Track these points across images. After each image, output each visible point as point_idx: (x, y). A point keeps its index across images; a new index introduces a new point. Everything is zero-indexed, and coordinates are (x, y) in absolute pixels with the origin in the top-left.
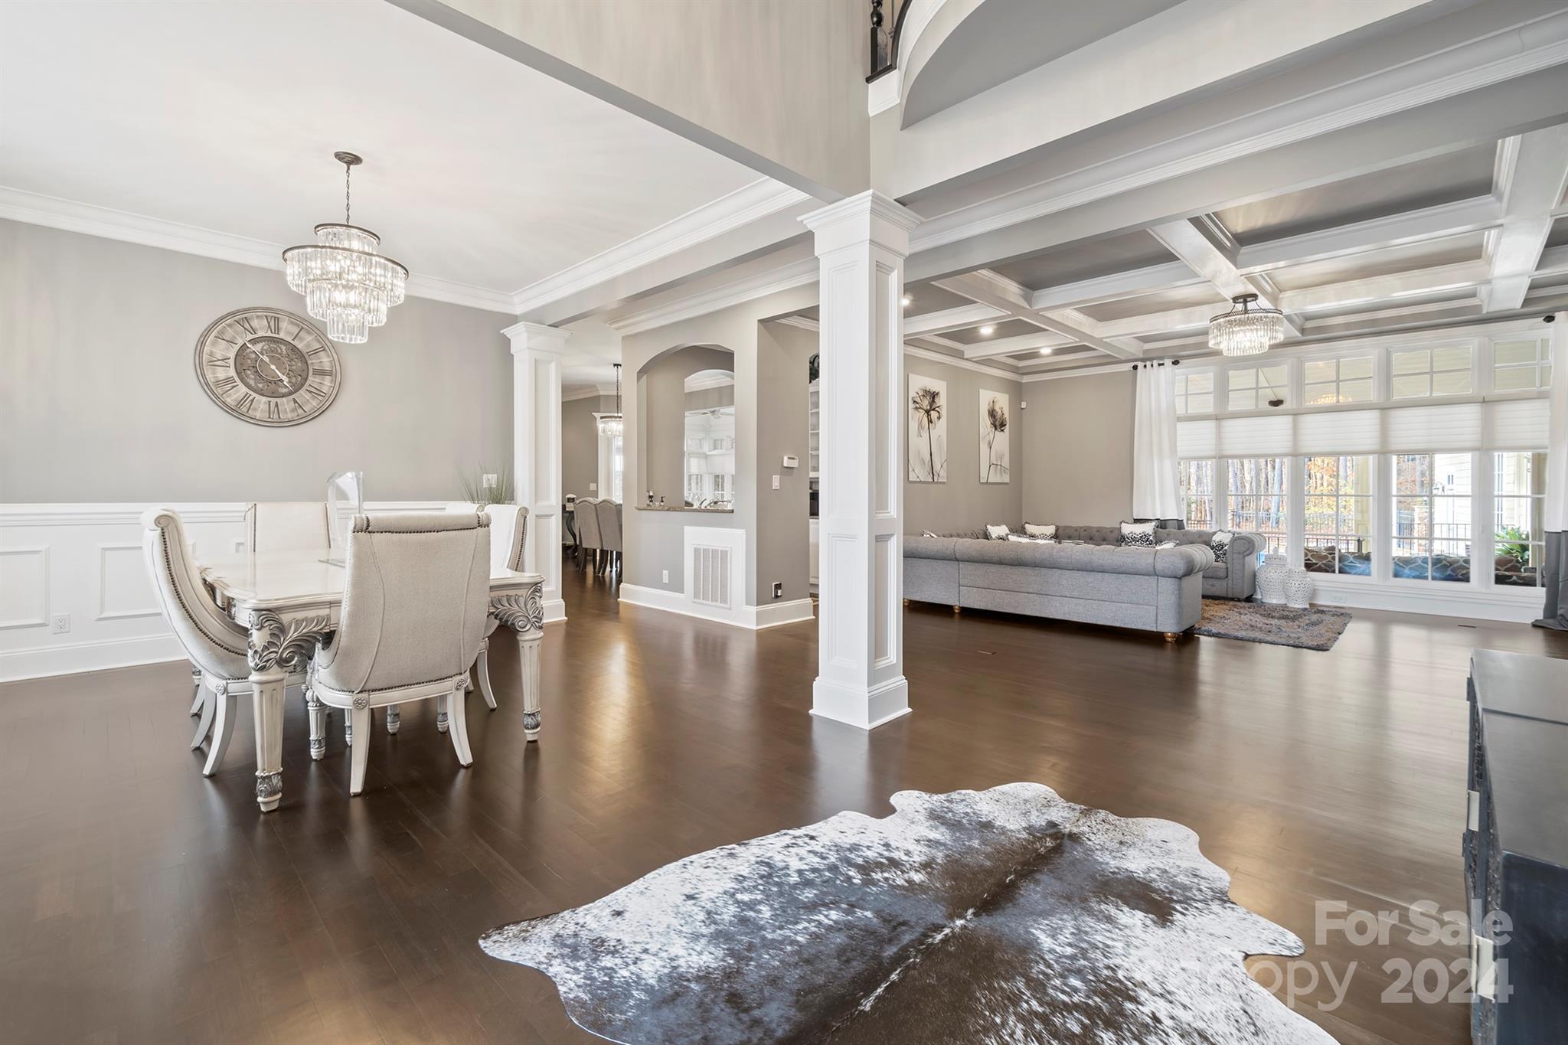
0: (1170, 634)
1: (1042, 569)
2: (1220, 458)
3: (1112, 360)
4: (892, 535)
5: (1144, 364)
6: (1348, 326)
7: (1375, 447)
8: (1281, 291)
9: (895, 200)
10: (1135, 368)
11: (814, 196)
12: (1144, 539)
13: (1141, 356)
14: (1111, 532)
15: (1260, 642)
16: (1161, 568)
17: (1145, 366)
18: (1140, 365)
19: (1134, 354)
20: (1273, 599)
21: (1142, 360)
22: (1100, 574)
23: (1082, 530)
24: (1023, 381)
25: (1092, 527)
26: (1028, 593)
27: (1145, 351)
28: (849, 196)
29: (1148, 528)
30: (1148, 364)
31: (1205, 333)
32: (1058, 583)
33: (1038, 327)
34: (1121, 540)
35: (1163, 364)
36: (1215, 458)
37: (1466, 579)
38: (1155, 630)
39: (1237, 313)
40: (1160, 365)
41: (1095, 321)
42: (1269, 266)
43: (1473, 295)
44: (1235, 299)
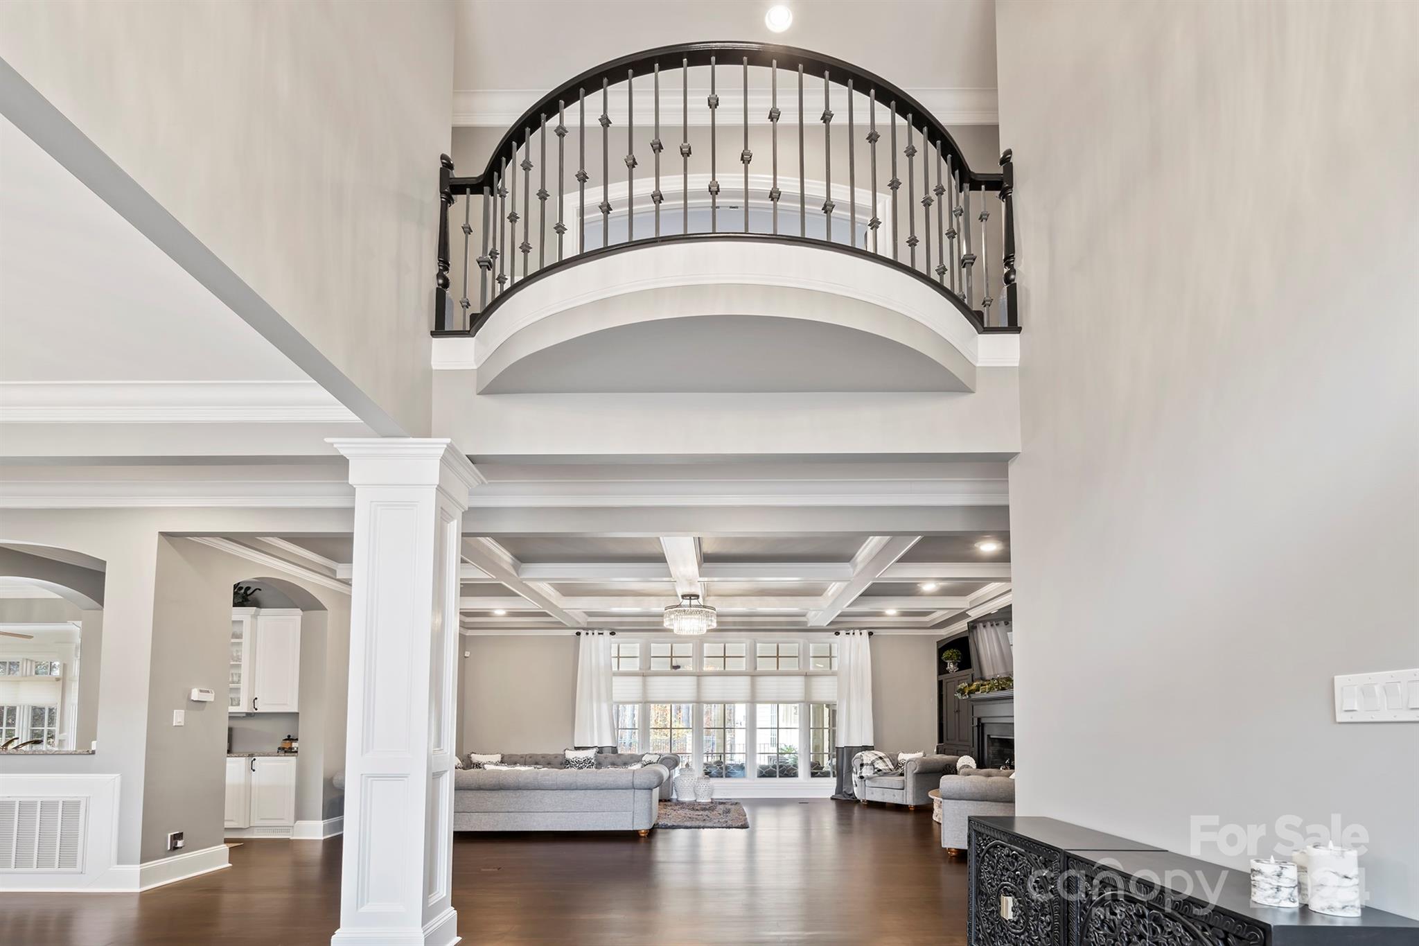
0: (643, 831)
1: (525, 791)
2: (645, 703)
3: (560, 626)
4: (446, 771)
5: (586, 632)
6: (735, 623)
7: (748, 699)
8: (708, 596)
9: (467, 456)
10: (578, 634)
11: (365, 422)
12: (587, 763)
13: (585, 626)
14: (556, 757)
15: (703, 828)
16: (639, 783)
17: (587, 634)
18: (583, 633)
19: (578, 623)
20: (687, 798)
21: (584, 629)
22: (583, 791)
23: (528, 757)
24: (467, 634)
25: (537, 755)
26: (508, 812)
27: (588, 623)
28: (413, 437)
29: (590, 754)
30: (590, 632)
31: (662, 616)
32: (541, 802)
33: (512, 591)
34: (566, 763)
35: (602, 634)
36: (641, 702)
37: (795, 775)
38: (632, 829)
39: (685, 606)
40: (599, 634)
41: (560, 595)
42: (710, 579)
43: (804, 616)
44: (684, 596)
